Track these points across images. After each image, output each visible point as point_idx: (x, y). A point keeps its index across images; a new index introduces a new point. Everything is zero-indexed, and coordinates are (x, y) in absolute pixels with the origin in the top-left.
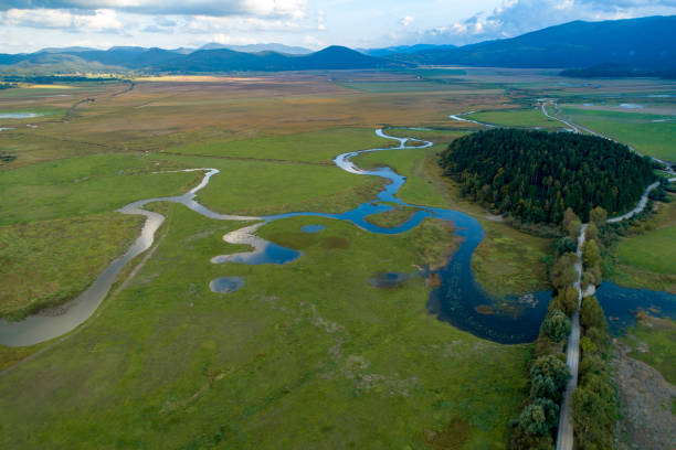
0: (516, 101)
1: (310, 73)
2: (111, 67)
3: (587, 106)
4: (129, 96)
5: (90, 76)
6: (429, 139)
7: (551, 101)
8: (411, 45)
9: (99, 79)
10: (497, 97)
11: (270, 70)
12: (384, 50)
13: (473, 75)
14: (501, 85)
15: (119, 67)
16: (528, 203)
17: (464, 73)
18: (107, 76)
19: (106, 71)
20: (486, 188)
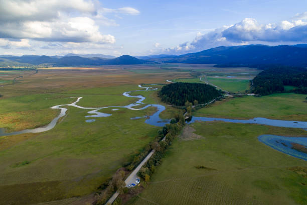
0: (193, 76)
1: (114, 66)
2: (23, 64)
3: (217, 77)
4: (37, 75)
5: (14, 67)
6: (157, 88)
7: (205, 76)
8: (158, 55)
9: (20, 69)
10: (186, 74)
11: (97, 65)
12: (146, 57)
13: (180, 66)
14: (190, 70)
15: (28, 64)
16: (178, 101)
17: (178, 66)
18: (23, 67)
19: (22, 66)
20: (168, 98)
